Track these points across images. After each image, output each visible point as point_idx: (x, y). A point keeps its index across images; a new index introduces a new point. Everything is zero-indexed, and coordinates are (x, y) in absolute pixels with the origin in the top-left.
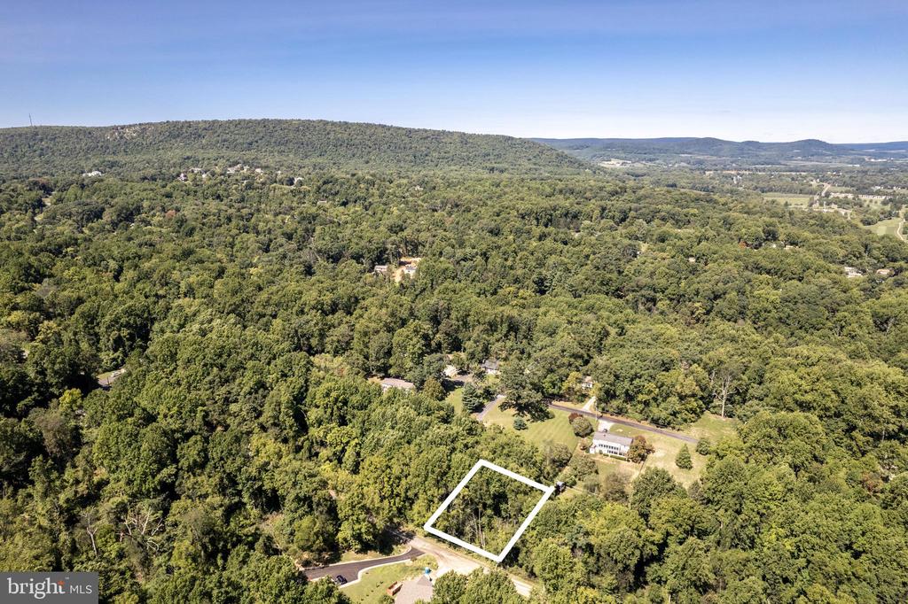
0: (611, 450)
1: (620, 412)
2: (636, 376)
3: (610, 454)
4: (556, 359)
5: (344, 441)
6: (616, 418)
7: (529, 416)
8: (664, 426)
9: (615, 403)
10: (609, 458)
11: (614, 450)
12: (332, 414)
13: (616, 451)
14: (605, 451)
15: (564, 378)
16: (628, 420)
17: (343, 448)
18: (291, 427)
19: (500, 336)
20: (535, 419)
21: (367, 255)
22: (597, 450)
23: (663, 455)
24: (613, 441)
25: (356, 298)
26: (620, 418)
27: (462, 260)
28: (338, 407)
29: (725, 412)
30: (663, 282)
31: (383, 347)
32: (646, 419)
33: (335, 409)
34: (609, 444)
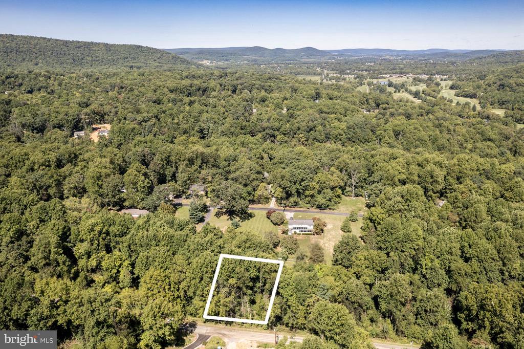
0: (302, 230)
1: (296, 204)
2: (303, 180)
3: (301, 233)
4: (248, 177)
5: (117, 264)
6: (293, 209)
7: (238, 219)
8: (325, 209)
9: (292, 199)
10: (301, 236)
11: (304, 230)
12: (98, 245)
13: (305, 230)
14: (298, 231)
15: (256, 188)
16: (302, 209)
17: (118, 270)
18: (64, 263)
19: (196, 167)
20: (243, 219)
21: (66, 125)
22: (293, 232)
23: (332, 226)
24: (302, 224)
25: (75, 154)
26: (296, 209)
27: (142, 121)
28: (102, 238)
29: (355, 194)
30: (277, 124)
31: (117, 185)
32: (312, 207)
33: (101, 240)
34: (300, 226)
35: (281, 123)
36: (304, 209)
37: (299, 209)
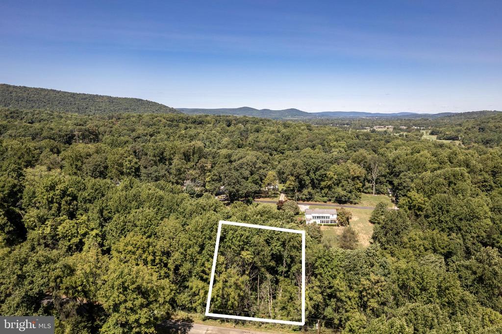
0: (323, 219)
2: (317, 169)
3: (323, 224)
6: (308, 202)
8: (345, 202)
9: (305, 191)
10: (323, 226)
11: (325, 220)
13: (328, 220)
14: (318, 222)
15: (263, 178)
16: (317, 203)
19: (193, 164)
22: (312, 221)
23: (358, 219)
24: (323, 213)
26: (310, 202)
29: (376, 190)
30: (274, 144)
32: (330, 200)
34: (321, 215)
35: (279, 143)
36: (320, 203)
37: (314, 203)
